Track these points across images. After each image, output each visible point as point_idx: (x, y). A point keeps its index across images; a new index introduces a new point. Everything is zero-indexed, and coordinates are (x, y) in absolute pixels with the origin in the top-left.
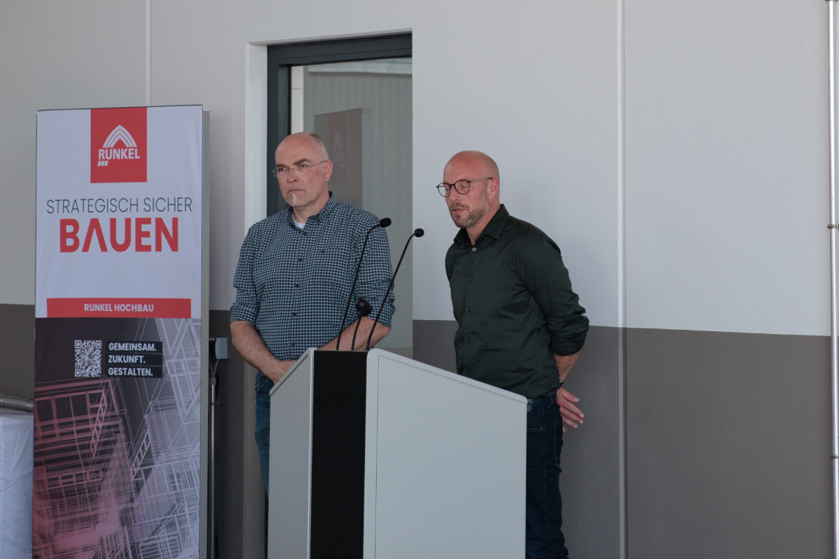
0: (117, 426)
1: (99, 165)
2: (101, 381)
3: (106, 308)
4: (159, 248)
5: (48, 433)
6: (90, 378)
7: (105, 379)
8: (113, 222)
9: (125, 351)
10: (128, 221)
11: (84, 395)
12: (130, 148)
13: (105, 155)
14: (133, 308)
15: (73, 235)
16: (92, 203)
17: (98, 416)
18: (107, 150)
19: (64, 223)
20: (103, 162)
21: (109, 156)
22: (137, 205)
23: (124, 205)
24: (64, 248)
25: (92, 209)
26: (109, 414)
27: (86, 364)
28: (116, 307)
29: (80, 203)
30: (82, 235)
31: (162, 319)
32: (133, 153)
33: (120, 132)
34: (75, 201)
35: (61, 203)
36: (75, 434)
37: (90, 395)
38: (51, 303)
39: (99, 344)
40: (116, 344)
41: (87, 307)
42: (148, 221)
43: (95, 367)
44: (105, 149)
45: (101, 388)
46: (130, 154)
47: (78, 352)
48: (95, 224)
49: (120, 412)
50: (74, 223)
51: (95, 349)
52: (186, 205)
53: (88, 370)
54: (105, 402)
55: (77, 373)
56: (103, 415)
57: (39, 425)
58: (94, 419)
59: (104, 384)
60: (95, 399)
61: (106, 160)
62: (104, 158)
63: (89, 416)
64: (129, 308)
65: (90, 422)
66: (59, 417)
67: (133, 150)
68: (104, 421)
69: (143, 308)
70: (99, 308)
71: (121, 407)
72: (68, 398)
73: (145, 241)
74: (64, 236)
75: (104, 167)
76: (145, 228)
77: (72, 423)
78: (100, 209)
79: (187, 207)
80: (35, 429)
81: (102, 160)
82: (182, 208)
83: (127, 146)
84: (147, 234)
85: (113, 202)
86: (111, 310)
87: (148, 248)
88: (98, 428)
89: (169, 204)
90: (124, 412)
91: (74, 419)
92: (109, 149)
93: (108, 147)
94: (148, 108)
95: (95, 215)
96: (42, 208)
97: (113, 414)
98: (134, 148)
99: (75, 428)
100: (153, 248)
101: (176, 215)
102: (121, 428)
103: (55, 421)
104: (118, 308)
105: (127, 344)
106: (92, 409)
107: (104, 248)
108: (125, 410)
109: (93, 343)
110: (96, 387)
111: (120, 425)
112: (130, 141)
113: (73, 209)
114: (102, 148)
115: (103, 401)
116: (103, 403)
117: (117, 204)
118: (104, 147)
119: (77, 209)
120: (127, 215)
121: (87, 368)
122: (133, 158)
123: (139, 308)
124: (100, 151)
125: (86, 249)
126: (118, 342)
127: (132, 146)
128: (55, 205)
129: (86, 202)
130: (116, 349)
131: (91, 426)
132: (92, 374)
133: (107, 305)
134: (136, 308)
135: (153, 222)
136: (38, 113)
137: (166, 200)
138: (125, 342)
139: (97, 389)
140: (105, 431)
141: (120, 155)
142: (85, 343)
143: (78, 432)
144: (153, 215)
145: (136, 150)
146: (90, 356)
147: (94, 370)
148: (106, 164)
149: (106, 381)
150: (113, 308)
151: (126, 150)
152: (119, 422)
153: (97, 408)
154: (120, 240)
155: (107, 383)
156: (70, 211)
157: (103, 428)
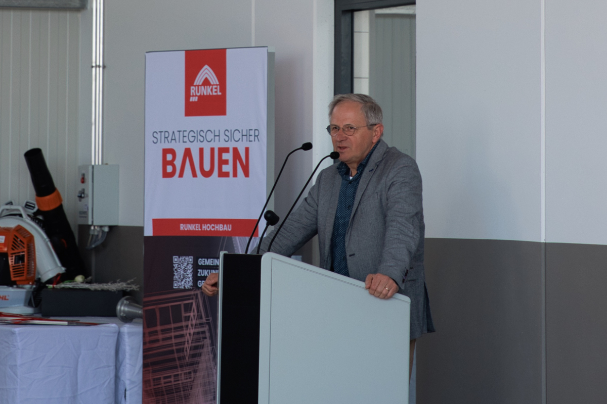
0: (204, 332)
1: (191, 100)
2: (192, 293)
3: (197, 227)
4: (235, 175)
5: (153, 338)
6: (185, 290)
7: (195, 290)
8: (201, 150)
9: (210, 266)
10: (212, 150)
11: (180, 305)
12: (214, 85)
13: (195, 91)
14: (216, 227)
15: (172, 163)
16: (186, 134)
17: (189, 323)
18: (197, 87)
19: (166, 152)
20: (194, 98)
21: (198, 92)
22: (219, 136)
23: (210, 136)
24: (166, 175)
25: (186, 139)
26: (199, 322)
27: (182, 277)
28: (203, 227)
29: (177, 134)
30: (178, 163)
31: (237, 238)
32: (216, 90)
33: (206, 71)
34: (173, 132)
35: (163, 134)
36: (173, 339)
37: (184, 304)
38: (157, 223)
39: (190, 259)
40: (203, 259)
41: (182, 227)
42: (226, 150)
43: (188, 279)
44: (195, 86)
45: (192, 299)
46: (214, 90)
47: (176, 266)
48: (188, 152)
49: (207, 320)
50: (172, 151)
51: (188, 264)
52: (255, 136)
53: (183, 283)
54: (196, 311)
55: (175, 286)
56: (194, 322)
57: (148, 331)
58: (187, 326)
59: (194, 295)
60: (188, 308)
61: (196, 96)
62: (194, 94)
63: (184, 324)
64: (213, 227)
65: (184, 328)
66: (161, 324)
67: (216, 86)
68: (195, 328)
69: (223, 227)
70: (191, 227)
71: (207, 316)
72: (168, 307)
73: (225, 168)
74: (165, 163)
75: (195, 102)
76: (225, 156)
77: (171, 329)
78: (191, 139)
79: (256, 137)
80: (144, 334)
81: (193, 96)
82: (252, 138)
83: (212, 83)
84: (226, 162)
85: (202, 133)
86: (200, 230)
87: (226, 175)
88: (190, 334)
89: (243, 135)
90: (209, 320)
91: (173, 326)
92: (198, 86)
93: (198, 84)
94: (227, 50)
95: (188, 145)
96: (149, 138)
97: (201, 321)
98: (217, 85)
99: (173, 334)
100: (231, 174)
101: (248, 144)
102: (208, 335)
103: (159, 328)
104: (205, 227)
105: (212, 260)
106: (186, 317)
107: (195, 175)
108: (210, 318)
109: (187, 258)
110: (188, 297)
111: (207, 332)
112: (214, 80)
113: (172, 139)
114: (193, 85)
115: (194, 310)
116: (194, 312)
117: (203, 134)
118: (195, 84)
119: (175, 139)
120: (212, 145)
121: (182, 281)
122: (216, 94)
123: (220, 228)
124: (192, 87)
125: (181, 175)
126: (205, 258)
127: (215, 83)
128: (158, 136)
129: (181, 133)
130: (203, 264)
131: (184, 332)
132: (186, 286)
133: (197, 225)
134: (218, 227)
135: (231, 150)
136: (147, 54)
137: (241, 131)
138: (210, 258)
139: (189, 299)
140: (196, 336)
141: (206, 91)
142: (181, 258)
143: (176, 337)
144: (231, 145)
145: (218, 87)
146: (185, 271)
147: (187, 282)
148: (196, 100)
149: (196, 292)
150: (201, 228)
151: (211, 87)
152: (206, 329)
153: (189, 316)
154: (207, 168)
155: (197, 294)
156: (170, 141)
157: (194, 333)
